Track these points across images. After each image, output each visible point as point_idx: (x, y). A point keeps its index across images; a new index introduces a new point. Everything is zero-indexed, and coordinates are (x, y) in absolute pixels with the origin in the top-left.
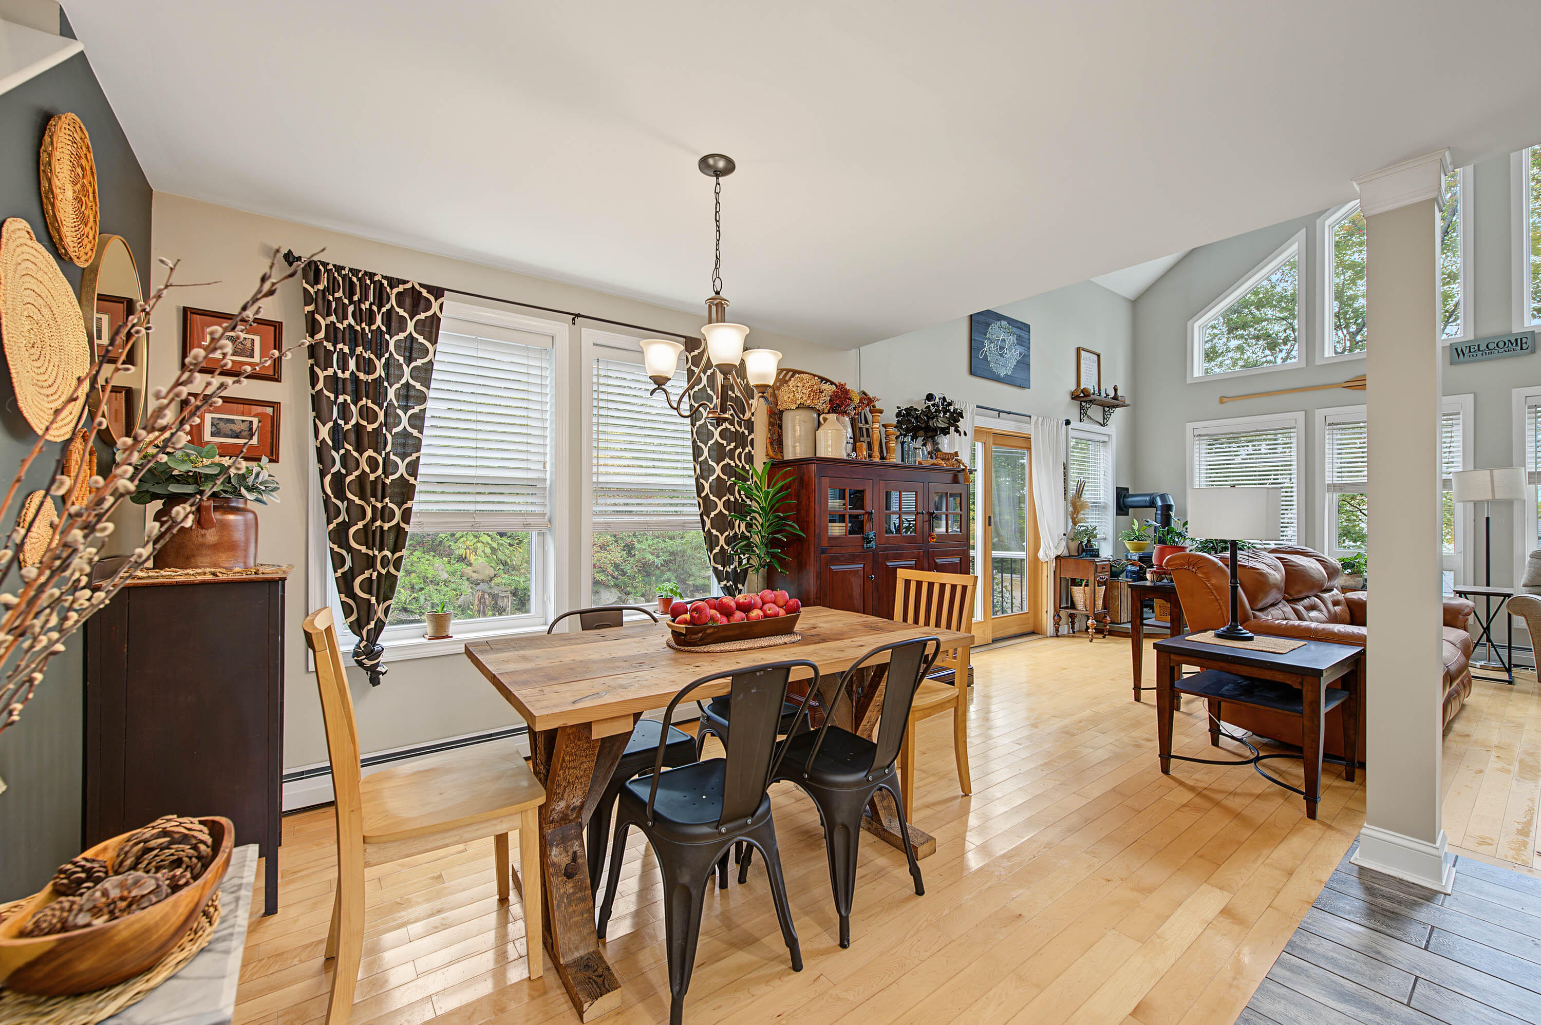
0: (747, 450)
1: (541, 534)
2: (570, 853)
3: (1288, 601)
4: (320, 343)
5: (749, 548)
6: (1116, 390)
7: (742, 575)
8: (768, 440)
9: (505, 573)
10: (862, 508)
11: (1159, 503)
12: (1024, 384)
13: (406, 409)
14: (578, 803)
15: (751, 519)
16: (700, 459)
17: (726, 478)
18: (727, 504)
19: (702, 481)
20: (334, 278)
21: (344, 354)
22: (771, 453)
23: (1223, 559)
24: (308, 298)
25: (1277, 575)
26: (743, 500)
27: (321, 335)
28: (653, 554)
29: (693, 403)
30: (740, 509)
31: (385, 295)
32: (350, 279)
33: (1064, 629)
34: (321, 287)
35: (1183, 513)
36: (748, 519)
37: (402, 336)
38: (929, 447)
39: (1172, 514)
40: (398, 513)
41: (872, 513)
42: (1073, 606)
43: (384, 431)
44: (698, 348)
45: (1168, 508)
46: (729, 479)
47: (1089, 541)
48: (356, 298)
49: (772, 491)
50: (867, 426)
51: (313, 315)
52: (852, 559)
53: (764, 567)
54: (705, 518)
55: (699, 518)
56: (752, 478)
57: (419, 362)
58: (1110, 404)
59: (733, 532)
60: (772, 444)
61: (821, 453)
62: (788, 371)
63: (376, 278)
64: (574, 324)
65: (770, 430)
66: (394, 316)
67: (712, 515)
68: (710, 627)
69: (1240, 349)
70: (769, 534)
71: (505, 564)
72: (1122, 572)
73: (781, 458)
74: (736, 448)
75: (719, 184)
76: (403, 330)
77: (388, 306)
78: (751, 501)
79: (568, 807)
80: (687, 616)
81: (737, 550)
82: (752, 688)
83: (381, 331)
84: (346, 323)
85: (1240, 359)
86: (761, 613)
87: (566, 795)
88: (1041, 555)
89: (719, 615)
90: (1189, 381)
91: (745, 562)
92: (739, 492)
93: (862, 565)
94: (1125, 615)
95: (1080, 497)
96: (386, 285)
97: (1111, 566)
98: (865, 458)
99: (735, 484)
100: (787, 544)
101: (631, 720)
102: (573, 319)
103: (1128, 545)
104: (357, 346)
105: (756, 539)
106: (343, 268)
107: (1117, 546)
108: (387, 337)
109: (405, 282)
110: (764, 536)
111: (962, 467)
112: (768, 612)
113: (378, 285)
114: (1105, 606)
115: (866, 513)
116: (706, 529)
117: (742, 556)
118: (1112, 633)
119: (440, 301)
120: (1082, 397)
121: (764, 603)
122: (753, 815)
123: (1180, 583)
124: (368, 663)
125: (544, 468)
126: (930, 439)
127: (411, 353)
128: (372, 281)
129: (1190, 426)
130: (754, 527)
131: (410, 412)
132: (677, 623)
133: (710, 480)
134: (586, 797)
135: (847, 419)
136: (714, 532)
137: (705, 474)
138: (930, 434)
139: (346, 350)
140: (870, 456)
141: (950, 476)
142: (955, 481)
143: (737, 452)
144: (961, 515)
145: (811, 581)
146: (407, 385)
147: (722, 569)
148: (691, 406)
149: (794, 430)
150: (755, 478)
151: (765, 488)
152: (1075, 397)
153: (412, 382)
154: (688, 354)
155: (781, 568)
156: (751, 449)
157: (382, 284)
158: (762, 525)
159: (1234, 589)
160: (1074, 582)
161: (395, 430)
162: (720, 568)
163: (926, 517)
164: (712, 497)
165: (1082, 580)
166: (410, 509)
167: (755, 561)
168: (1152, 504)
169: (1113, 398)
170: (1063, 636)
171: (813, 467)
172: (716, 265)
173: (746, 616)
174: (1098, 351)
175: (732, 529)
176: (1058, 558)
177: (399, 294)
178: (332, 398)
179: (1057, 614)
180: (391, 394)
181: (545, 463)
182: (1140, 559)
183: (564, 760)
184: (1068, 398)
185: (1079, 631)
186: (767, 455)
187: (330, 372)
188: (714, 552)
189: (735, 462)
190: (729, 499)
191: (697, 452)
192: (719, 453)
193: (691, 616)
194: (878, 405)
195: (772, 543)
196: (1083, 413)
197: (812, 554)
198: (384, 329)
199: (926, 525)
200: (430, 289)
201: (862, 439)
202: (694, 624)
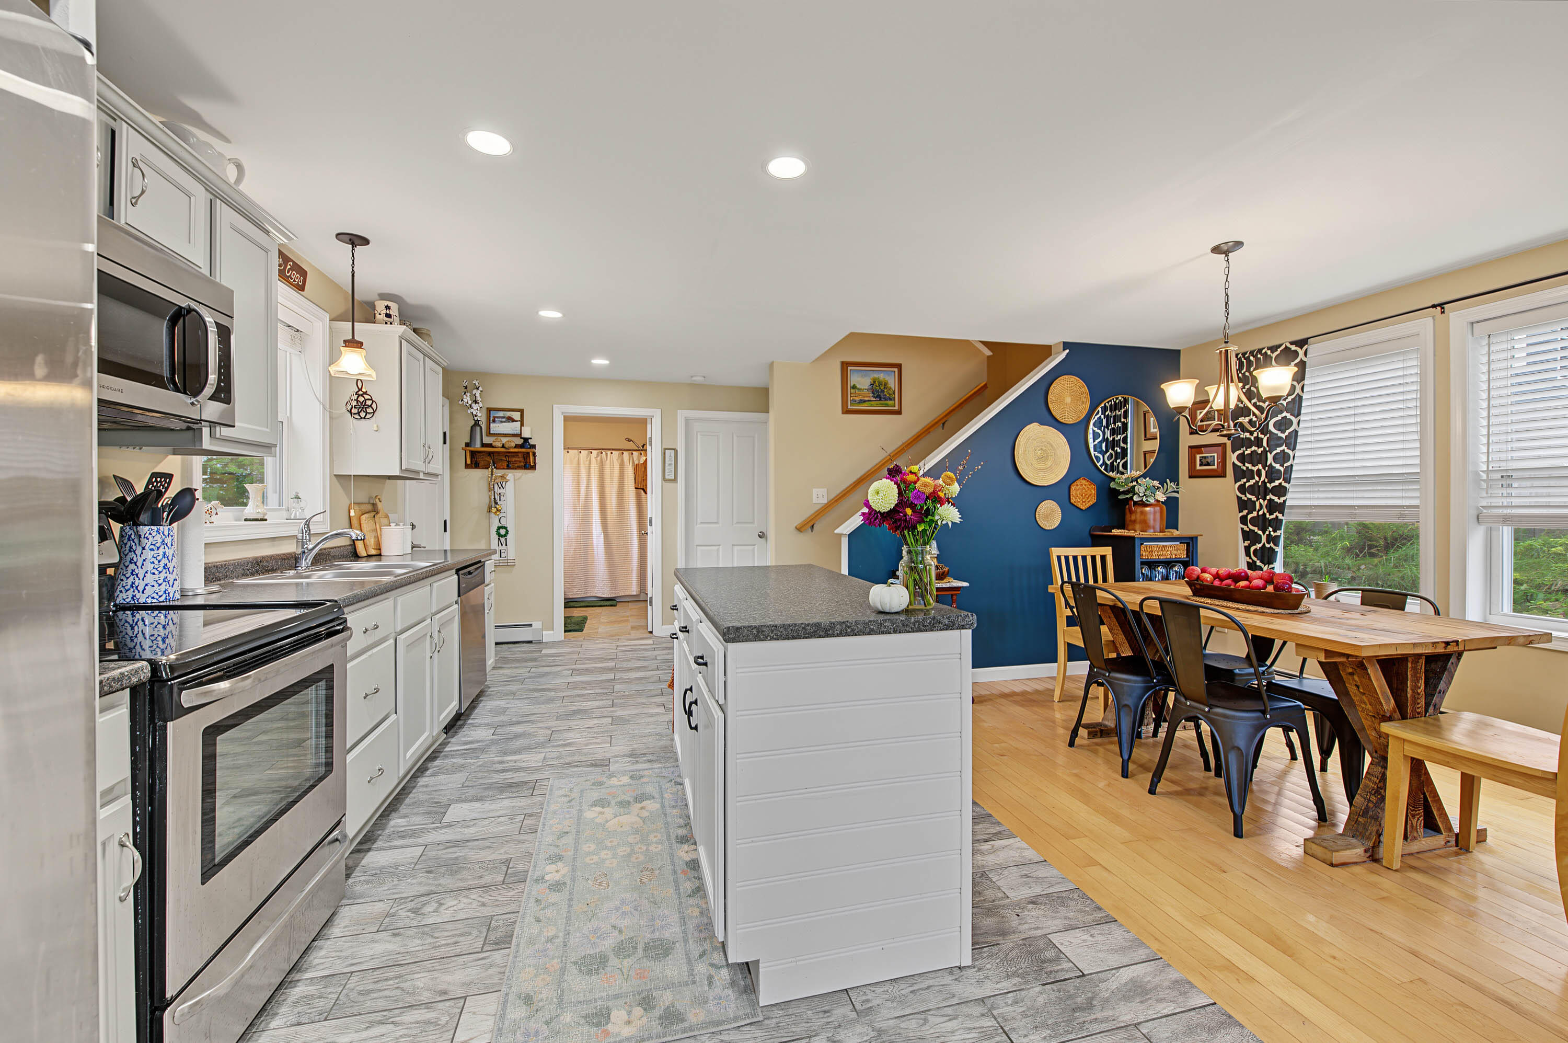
31: (1271, 359)
43: (1267, 452)
57: (1289, 399)
75: (1228, 260)
102: (1442, 309)
109: (1280, 346)
113: (1265, 354)
119: (1304, 348)
153: (1286, 414)
177: (1277, 356)
180: (1270, 426)
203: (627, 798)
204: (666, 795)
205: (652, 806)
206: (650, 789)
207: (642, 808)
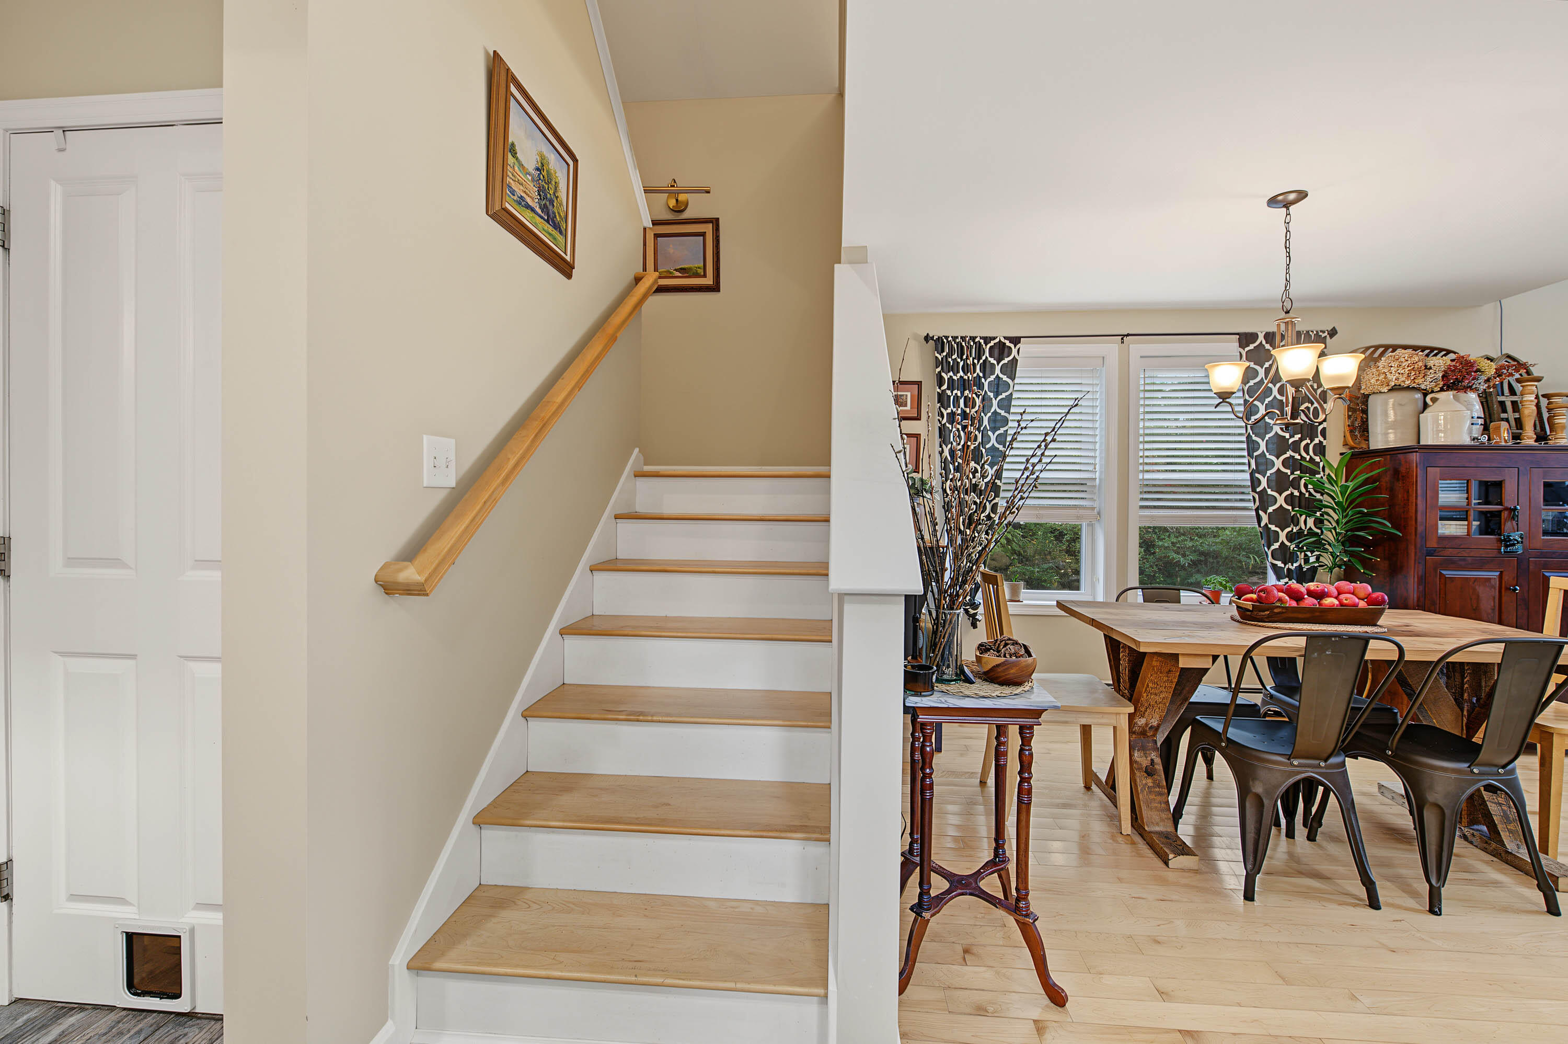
0: (1316, 441)
1: (1091, 525)
2: (1149, 759)
4: (944, 391)
5: (1319, 544)
7: (1310, 573)
8: (1347, 428)
9: (1019, 563)
10: (1501, 504)
13: (994, 431)
14: (1155, 724)
15: (1321, 515)
16: (1255, 454)
17: (1288, 472)
18: (1290, 499)
19: (1257, 475)
20: (952, 345)
21: (957, 397)
22: (1351, 443)
24: (938, 363)
26: (1310, 494)
27: (945, 387)
28: (1178, 553)
29: (1247, 397)
30: (1308, 505)
31: (982, 350)
32: (961, 343)
34: (945, 354)
36: (1318, 514)
37: (992, 378)
40: (989, 506)
41: (1515, 509)
43: (981, 448)
44: (1254, 342)
46: (1292, 473)
48: (964, 357)
49: (1351, 485)
50: (1514, 398)
51: (940, 374)
52: (1480, 564)
53: (1340, 567)
54: (1261, 512)
55: (1254, 513)
56: (1324, 470)
57: (1004, 395)
59: (1298, 528)
60: (1351, 432)
61: (1428, 439)
62: (1377, 347)
63: (977, 340)
64: (1123, 342)
65: (1349, 417)
66: (988, 364)
67: (1270, 510)
68: (1278, 607)
70: (1347, 531)
71: (1019, 554)
73: (1364, 446)
74: (1301, 440)
75: (1289, 214)
76: (993, 373)
77: (984, 358)
78: (1322, 495)
79: (1147, 724)
80: (1254, 596)
81: (1303, 547)
82: (1327, 650)
83: (979, 376)
84: (959, 375)
86: (1336, 602)
87: (1147, 714)
89: (1287, 598)
91: (1312, 559)
92: (1306, 486)
93: (1498, 574)
96: (982, 343)
98: (1506, 441)
99: (1301, 478)
100: (1374, 543)
101: (1211, 659)
102: (1122, 339)
104: (965, 390)
105: (1329, 536)
106: (957, 337)
108: (983, 380)
109: (994, 338)
110: (1340, 534)
112: (1345, 601)
113: (978, 343)
115: (1506, 509)
116: (1263, 524)
117: (1309, 554)
119: (1018, 347)
121: (1339, 593)
122: (1326, 761)
124: (972, 611)
125: (1095, 469)
127: (998, 388)
128: (975, 343)
130: (1326, 522)
131: (997, 433)
132: (1243, 600)
133: (1268, 474)
134: (1163, 720)
135: (1473, 396)
136: (1273, 527)
137: (1262, 468)
139: (959, 394)
140: (1516, 437)
143: (1303, 443)
145: (1411, 586)
146: (995, 413)
147: (1283, 565)
148: (1246, 401)
149: (1386, 414)
150: (1327, 471)
151: (1342, 482)
153: (999, 411)
154: (1241, 350)
155: (1364, 569)
156: (1322, 439)
157: (980, 343)
158: (1337, 522)
161: (987, 446)
162: (1280, 564)
164: (1269, 492)
166: (997, 503)
167: (1327, 560)
171: (1415, 457)
172: (1286, 287)
173: (1318, 602)
175: (1297, 524)
177: (991, 348)
178: (951, 428)
180: (986, 422)
181: (1095, 465)
183: (1148, 685)
186: (1345, 444)
187: (949, 411)
188: (1273, 548)
189: (1300, 455)
190: (1292, 493)
191: (1252, 446)
192: (1280, 446)
193: (1258, 595)
194: (1536, 372)
195: (1350, 541)
197: (1413, 555)
198: (981, 375)
200: (1011, 339)
201: (1504, 415)
202: (1260, 603)
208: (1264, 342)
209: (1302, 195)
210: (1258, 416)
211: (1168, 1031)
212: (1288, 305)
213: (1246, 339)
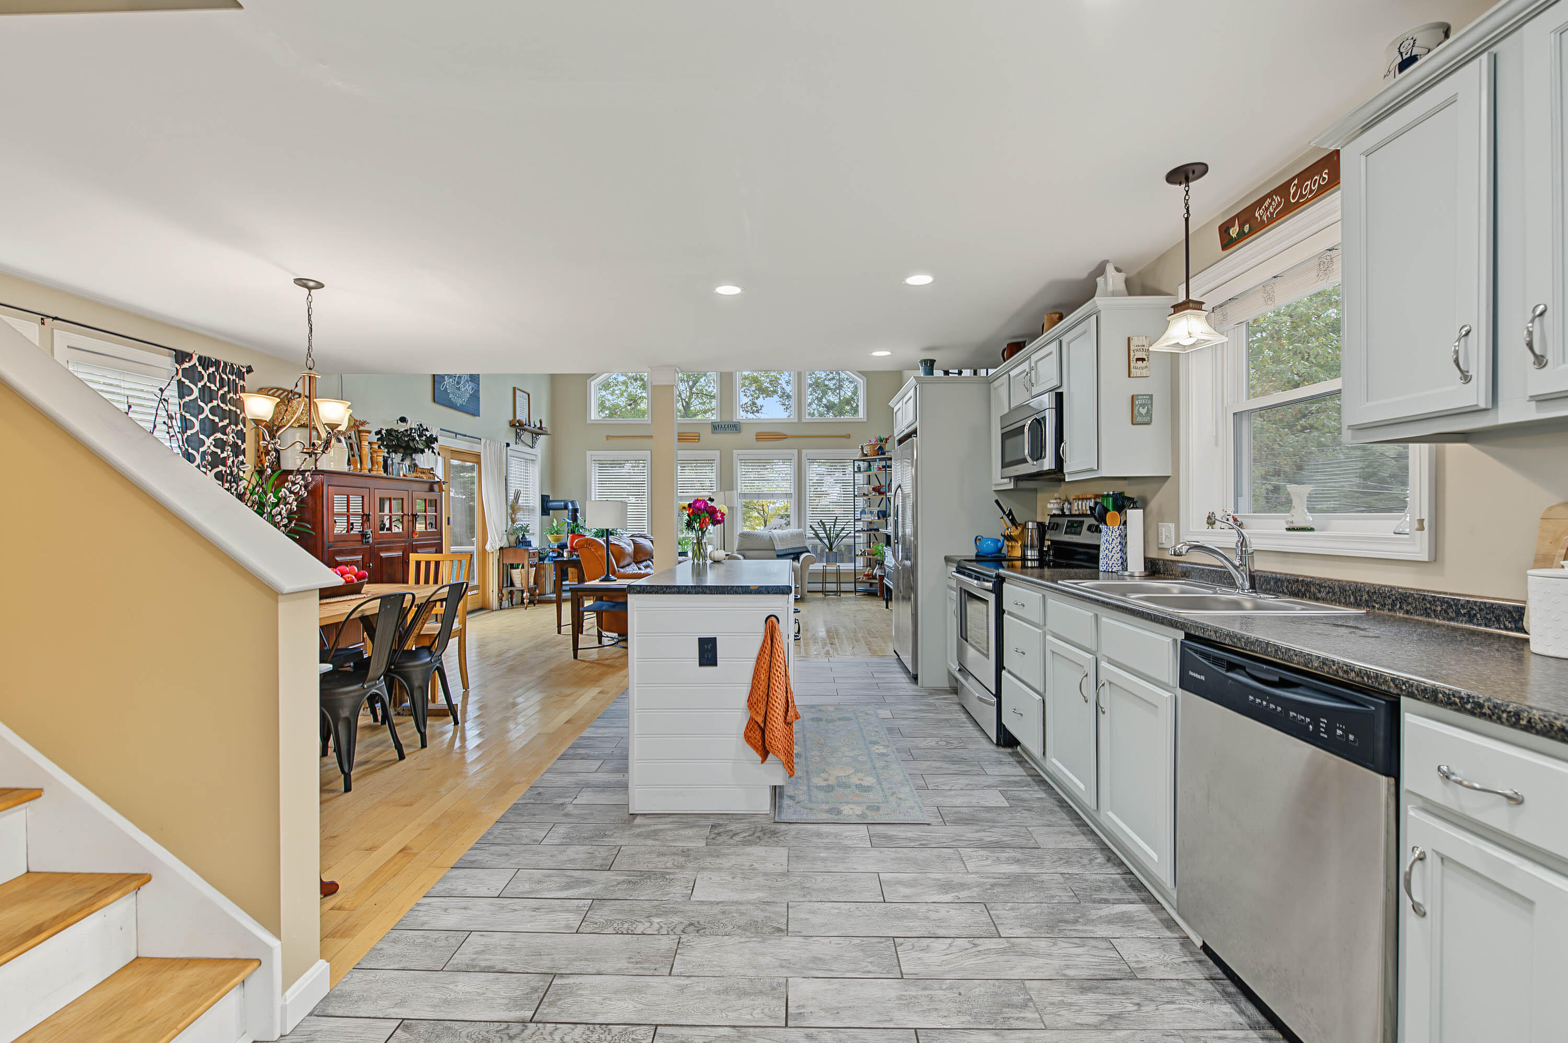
3: (636, 563)
6: (541, 422)
11: (570, 507)
12: (475, 413)
22: (265, 463)
23: (604, 540)
25: (630, 549)
29: (183, 412)
33: (505, 603)
35: (584, 515)
38: (407, 462)
39: (578, 515)
41: (369, 514)
42: (512, 584)
44: (189, 362)
45: (575, 511)
47: (524, 535)
52: (354, 552)
58: (538, 432)
61: (324, 466)
64: (44, 324)
69: (624, 383)
72: (546, 557)
73: (277, 466)
85: (626, 391)
88: (488, 547)
90: (588, 422)
93: (361, 557)
94: (549, 587)
95: (517, 502)
97: (539, 553)
102: (42, 319)
103: (550, 538)
107: (543, 538)
111: (437, 479)
114: (535, 583)
115: (365, 514)
118: (540, 602)
120: (518, 426)
123: (583, 556)
126: (409, 457)
129: (589, 453)
138: (409, 452)
141: (427, 486)
142: (431, 489)
144: (436, 517)
152: (512, 425)
154: (178, 366)
159: (608, 555)
160: (512, 566)
163: (411, 518)
165: (518, 565)
168: (566, 508)
169: (539, 428)
170: (505, 609)
171: (320, 478)
174: (529, 392)
176: (501, 548)
179: (500, 591)
182: (558, 547)
184: (508, 426)
185: (516, 604)
186: (259, 463)
194: (365, 426)
196: (518, 436)
199: (411, 523)
203: (841, 790)
204: (805, 788)
205: (817, 781)
206: (821, 795)
207: (826, 780)
208: (197, 364)
209: (320, 286)
210: (194, 431)
211: (395, 856)
212: (310, 363)
213: (181, 357)
